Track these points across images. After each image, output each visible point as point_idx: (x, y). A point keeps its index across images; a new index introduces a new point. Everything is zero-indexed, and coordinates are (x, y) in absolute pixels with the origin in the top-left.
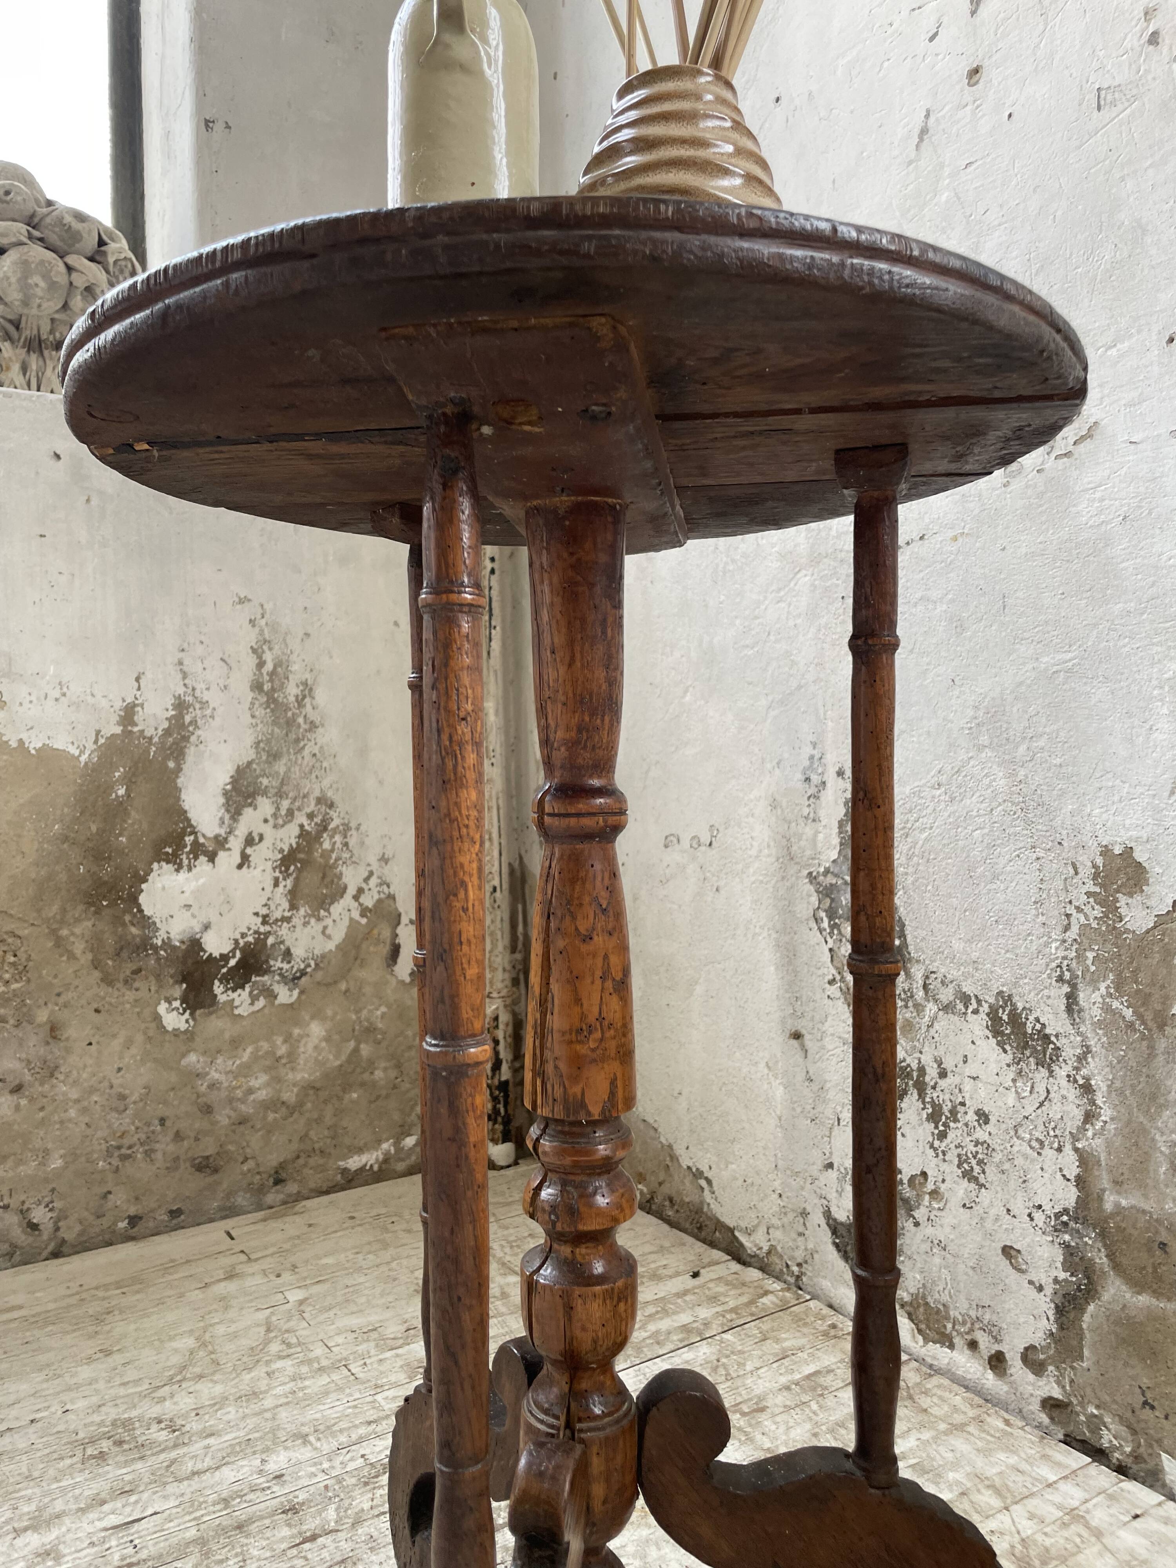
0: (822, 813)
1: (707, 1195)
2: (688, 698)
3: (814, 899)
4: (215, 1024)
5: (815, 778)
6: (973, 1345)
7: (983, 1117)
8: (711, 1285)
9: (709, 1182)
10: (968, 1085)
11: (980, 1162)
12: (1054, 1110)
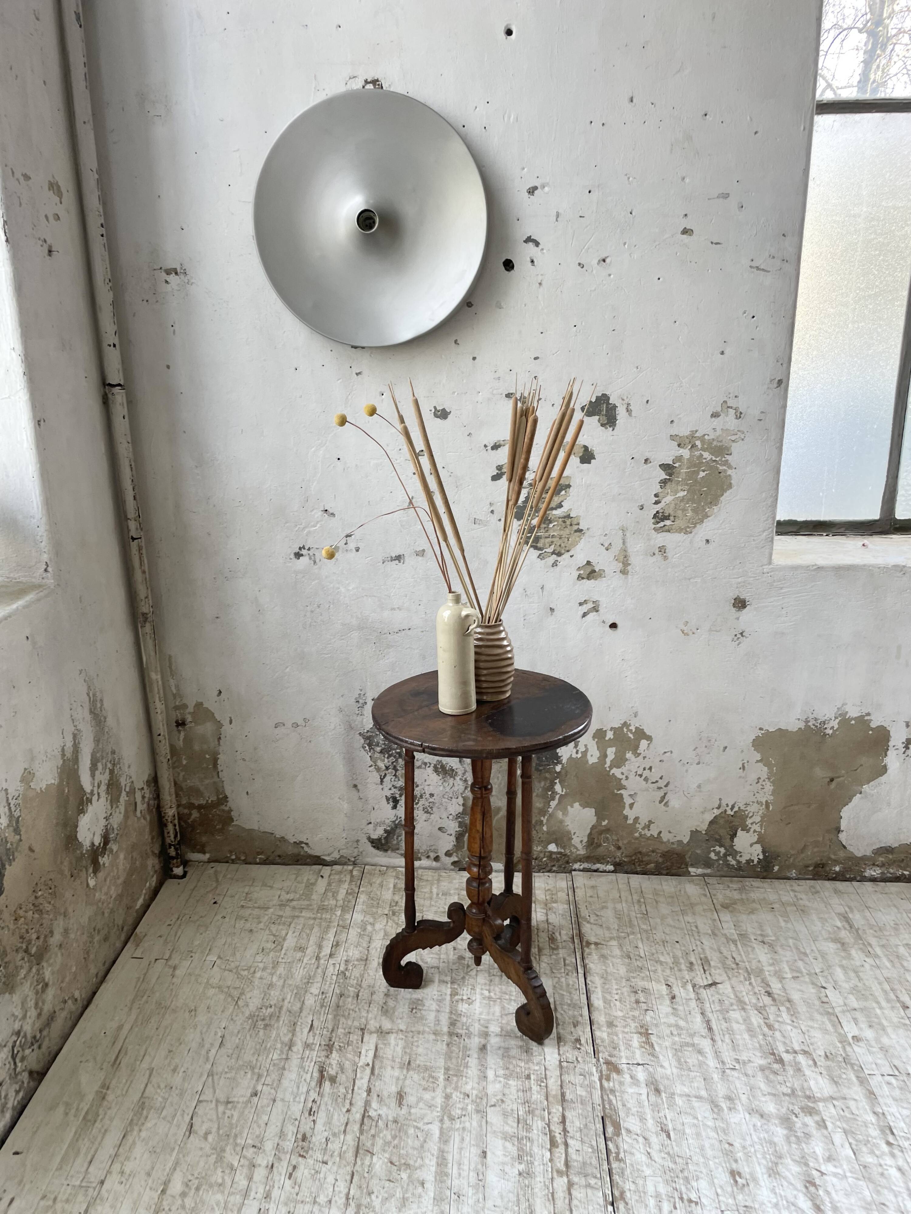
0: (365, 713)
1: (306, 849)
2: (288, 670)
3: (362, 741)
4: (101, 875)
5: (361, 701)
6: (428, 857)
7: (432, 795)
8: (332, 877)
9: (307, 844)
10: (426, 788)
11: (431, 808)
12: (455, 788)
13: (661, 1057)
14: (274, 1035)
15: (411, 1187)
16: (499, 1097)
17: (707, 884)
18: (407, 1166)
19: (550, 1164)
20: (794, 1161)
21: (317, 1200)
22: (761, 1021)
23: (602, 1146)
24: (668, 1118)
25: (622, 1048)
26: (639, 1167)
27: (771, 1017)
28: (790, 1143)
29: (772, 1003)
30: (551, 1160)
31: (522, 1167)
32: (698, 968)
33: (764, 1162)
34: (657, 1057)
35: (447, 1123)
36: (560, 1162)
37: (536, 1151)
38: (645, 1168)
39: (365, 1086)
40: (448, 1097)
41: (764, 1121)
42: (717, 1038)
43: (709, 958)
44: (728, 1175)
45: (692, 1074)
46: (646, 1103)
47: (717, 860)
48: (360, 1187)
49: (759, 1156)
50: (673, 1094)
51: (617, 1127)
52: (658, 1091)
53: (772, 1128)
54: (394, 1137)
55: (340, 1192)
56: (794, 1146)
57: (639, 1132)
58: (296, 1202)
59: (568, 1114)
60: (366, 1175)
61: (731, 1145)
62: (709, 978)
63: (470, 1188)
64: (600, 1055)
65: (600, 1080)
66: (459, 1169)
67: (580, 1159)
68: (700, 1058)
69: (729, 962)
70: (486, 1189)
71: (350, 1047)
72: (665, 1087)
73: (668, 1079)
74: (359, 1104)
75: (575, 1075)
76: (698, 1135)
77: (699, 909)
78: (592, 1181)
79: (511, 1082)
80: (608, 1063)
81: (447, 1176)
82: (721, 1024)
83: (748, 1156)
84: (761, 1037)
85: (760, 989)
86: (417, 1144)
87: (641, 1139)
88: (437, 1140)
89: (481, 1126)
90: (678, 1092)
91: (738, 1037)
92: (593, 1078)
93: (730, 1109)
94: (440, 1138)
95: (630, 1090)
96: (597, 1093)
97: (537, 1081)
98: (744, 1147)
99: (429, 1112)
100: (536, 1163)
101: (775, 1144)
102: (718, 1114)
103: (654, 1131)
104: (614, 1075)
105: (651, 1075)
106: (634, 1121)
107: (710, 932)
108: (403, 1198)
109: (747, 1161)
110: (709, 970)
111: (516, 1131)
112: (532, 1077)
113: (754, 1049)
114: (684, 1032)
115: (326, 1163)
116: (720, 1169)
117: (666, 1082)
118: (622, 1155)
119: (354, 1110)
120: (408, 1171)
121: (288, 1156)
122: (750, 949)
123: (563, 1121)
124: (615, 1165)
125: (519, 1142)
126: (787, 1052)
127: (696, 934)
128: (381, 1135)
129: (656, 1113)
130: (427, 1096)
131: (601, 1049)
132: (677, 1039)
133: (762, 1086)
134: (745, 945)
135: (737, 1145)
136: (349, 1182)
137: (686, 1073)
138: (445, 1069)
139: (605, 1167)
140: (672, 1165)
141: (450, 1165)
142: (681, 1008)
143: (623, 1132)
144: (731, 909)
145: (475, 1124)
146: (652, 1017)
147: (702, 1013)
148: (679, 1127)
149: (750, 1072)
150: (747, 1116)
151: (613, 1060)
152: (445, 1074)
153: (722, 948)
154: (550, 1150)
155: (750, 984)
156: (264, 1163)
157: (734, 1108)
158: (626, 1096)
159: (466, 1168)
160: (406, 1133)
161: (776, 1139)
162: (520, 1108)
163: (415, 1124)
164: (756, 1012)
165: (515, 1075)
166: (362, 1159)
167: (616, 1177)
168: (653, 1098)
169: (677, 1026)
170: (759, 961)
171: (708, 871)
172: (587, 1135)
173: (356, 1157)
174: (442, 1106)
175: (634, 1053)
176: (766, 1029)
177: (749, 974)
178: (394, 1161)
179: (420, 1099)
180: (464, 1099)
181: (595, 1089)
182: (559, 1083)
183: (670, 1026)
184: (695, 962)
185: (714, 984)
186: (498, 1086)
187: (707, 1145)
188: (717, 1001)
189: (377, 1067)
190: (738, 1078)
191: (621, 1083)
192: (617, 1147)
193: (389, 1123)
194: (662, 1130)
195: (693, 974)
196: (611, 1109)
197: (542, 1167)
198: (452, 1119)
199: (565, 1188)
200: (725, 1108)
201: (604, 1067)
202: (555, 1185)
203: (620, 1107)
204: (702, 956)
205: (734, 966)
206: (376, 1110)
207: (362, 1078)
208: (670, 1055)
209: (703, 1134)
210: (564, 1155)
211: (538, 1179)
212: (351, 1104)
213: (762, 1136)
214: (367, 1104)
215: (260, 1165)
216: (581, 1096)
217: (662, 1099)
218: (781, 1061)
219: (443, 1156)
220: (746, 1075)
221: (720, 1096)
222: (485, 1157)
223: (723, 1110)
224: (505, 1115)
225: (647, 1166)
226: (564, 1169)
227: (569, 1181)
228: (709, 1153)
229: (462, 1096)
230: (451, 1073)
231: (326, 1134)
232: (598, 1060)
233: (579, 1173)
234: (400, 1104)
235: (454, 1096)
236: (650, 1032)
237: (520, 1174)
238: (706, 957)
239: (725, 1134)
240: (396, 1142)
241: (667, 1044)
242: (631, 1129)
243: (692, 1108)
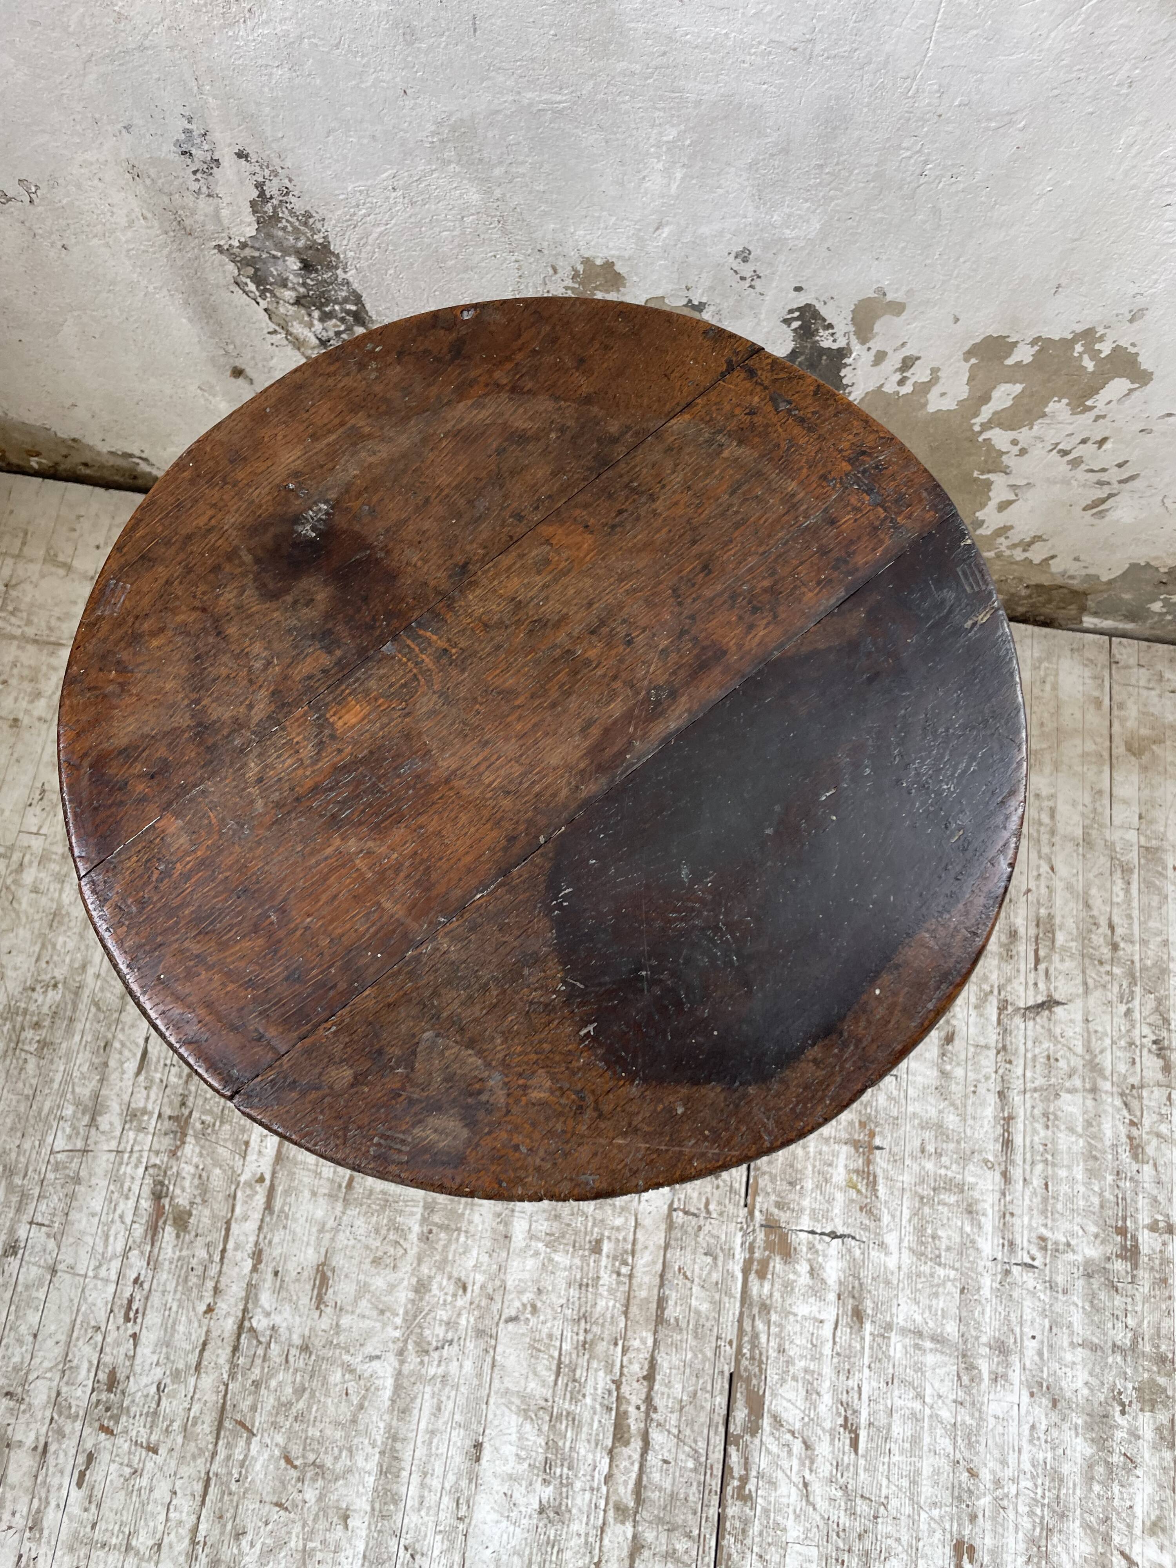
0: (221, 191)
3: (232, 268)
13: (886, 1219)
14: (58, 1077)
15: (322, 1525)
16: (526, 1297)
17: (1113, 662)
18: (319, 1468)
19: (604, 1489)
20: (1087, 1526)
21: (134, 1543)
22: (1123, 1130)
23: (717, 1456)
24: (865, 1396)
25: (809, 1184)
26: (779, 1519)
27: (1147, 1121)
28: (1090, 1479)
29: (1160, 1076)
30: (608, 1478)
31: (547, 1493)
32: (1024, 949)
33: (1026, 1522)
34: (878, 1219)
35: (413, 1359)
36: (626, 1483)
37: (582, 1452)
38: (790, 1523)
39: (252, 1239)
40: (421, 1288)
41: (1055, 1417)
42: (1017, 1173)
43: (1058, 921)
44: (948, 1551)
45: (941, 1272)
46: (827, 1349)
47: (1161, 614)
48: (221, 1517)
49: (1023, 1509)
50: (889, 1327)
51: (756, 1405)
52: (858, 1315)
53: (1068, 1435)
54: (300, 1391)
55: (180, 1523)
56: (1097, 1488)
57: (798, 1426)
58: (91, 1543)
59: (664, 1362)
60: (234, 1487)
61: (973, 1474)
62: (1042, 986)
63: (439, 1537)
64: (759, 1199)
65: (746, 1272)
66: (422, 1485)
67: (667, 1485)
68: (968, 1229)
69: (1098, 939)
70: (470, 1541)
71: (227, 1127)
72: (876, 1308)
73: (888, 1283)
74: (235, 1291)
75: (694, 1252)
76: (915, 1440)
77: (1073, 748)
78: (681, 1545)
79: (558, 1257)
80: (771, 1226)
81: (395, 1502)
82: (1035, 1131)
83: (999, 1506)
84: (1110, 1178)
85: (1146, 1030)
86: (345, 1412)
87: (797, 1446)
88: (388, 1403)
89: (479, 1375)
90: (900, 1320)
91: (1062, 1173)
92: (730, 1266)
93: (995, 1379)
94: (393, 1401)
95: (803, 1309)
96: (733, 1308)
97: (615, 1258)
98: (998, 1483)
99: (378, 1325)
100: (578, 1485)
101: (1061, 1480)
102: (968, 1390)
103: (828, 1425)
104: (777, 1264)
105: (854, 1269)
106: (792, 1395)
107: (1079, 832)
108: (304, 1550)
109: (994, 1519)
110: (1048, 957)
111: (549, 1396)
112: (606, 1247)
113: (1087, 1212)
114: (952, 1146)
115: (156, 1452)
116: (938, 1535)
117: (882, 1293)
118: (751, 1486)
119: (222, 1306)
120: (320, 1483)
121: (78, 1425)
122: (1155, 901)
123: (650, 1378)
124: (733, 1510)
125: (552, 1428)
126: (1153, 1227)
127: (1045, 838)
128: (273, 1383)
129: (842, 1377)
130: (379, 1282)
131: (762, 1183)
132: (930, 1166)
133: (1077, 1318)
134: (1149, 885)
135: (986, 1476)
136: (199, 1499)
137: (926, 1269)
138: (425, 1207)
139: (713, 1512)
140: (845, 1520)
141: (405, 1474)
142: (959, 1072)
143: (766, 1422)
144: (1146, 758)
145: (468, 1365)
146: (890, 1098)
147: (1001, 1094)
148: (882, 1419)
149: (1060, 1279)
150: (1026, 1398)
151: (783, 1217)
152: (424, 1220)
153: (1094, 891)
154: (611, 1452)
155: (1128, 1013)
156: (29, 1441)
157: (1005, 1376)
158: (791, 1327)
159: (436, 1483)
160: (325, 1382)
161: (1066, 1469)
162: (568, 1334)
163: (346, 1358)
164: (1118, 1102)
165: (569, 1238)
166: (228, 1446)
167: (728, 1541)
168: (844, 1335)
169: (939, 1128)
170: (1166, 943)
171: (1129, 626)
172: (691, 1423)
173: (218, 1438)
174: (406, 1313)
175: (830, 1201)
176: (1125, 1156)
177: (1133, 982)
178: (293, 1455)
179: (363, 1289)
180: (455, 1295)
181: (731, 1296)
182: (659, 1267)
183: (924, 1126)
184: (1022, 931)
185: (1049, 1004)
186: (530, 1263)
187: (926, 1471)
188: (1042, 1060)
189: (280, 1189)
190: (1033, 1293)
191: (788, 1287)
192: (746, 1466)
193: (293, 1351)
194: (845, 1426)
195: (1008, 968)
196: (752, 1358)
197: (587, 1495)
198: (423, 1351)
199: (625, 1553)
200: (986, 1376)
201: (761, 1236)
202: (606, 1542)
203: (773, 1354)
204: (1043, 912)
205: (1106, 952)
206: (268, 1314)
207: (245, 1218)
208: (906, 1214)
209: (927, 1440)
210: (636, 1467)
211: (575, 1527)
212: (216, 1290)
213: (1041, 1456)
214: (251, 1291)
215: (20, 1444)
216: (698, 1313)
217: (863, 1338)
218: (1131, 1253)
219: (393, 1449)
220: (1052, 1286)
221: (984, 1339)
222: (478, 1459)
223: (981, 1380)
224: (535, 1349)
225: (797, 1517)
226: (632, 1504)
227: (635, 1537)
228: (926, 1490)
229: (451, 1289)
230: (436, 1218)
231: (158, 1372)
232: (751, 1213)
233: (660, 1521)
234: (320, 1301)
235: (435, 1286)
236: (877, 1141)
237: (542, 1511)
238: (1050, 917)
239: (970, 1445)
240: (301, 1405)
241: (907, 1178)
242: (784, 1416)
243: (919, 1368)
